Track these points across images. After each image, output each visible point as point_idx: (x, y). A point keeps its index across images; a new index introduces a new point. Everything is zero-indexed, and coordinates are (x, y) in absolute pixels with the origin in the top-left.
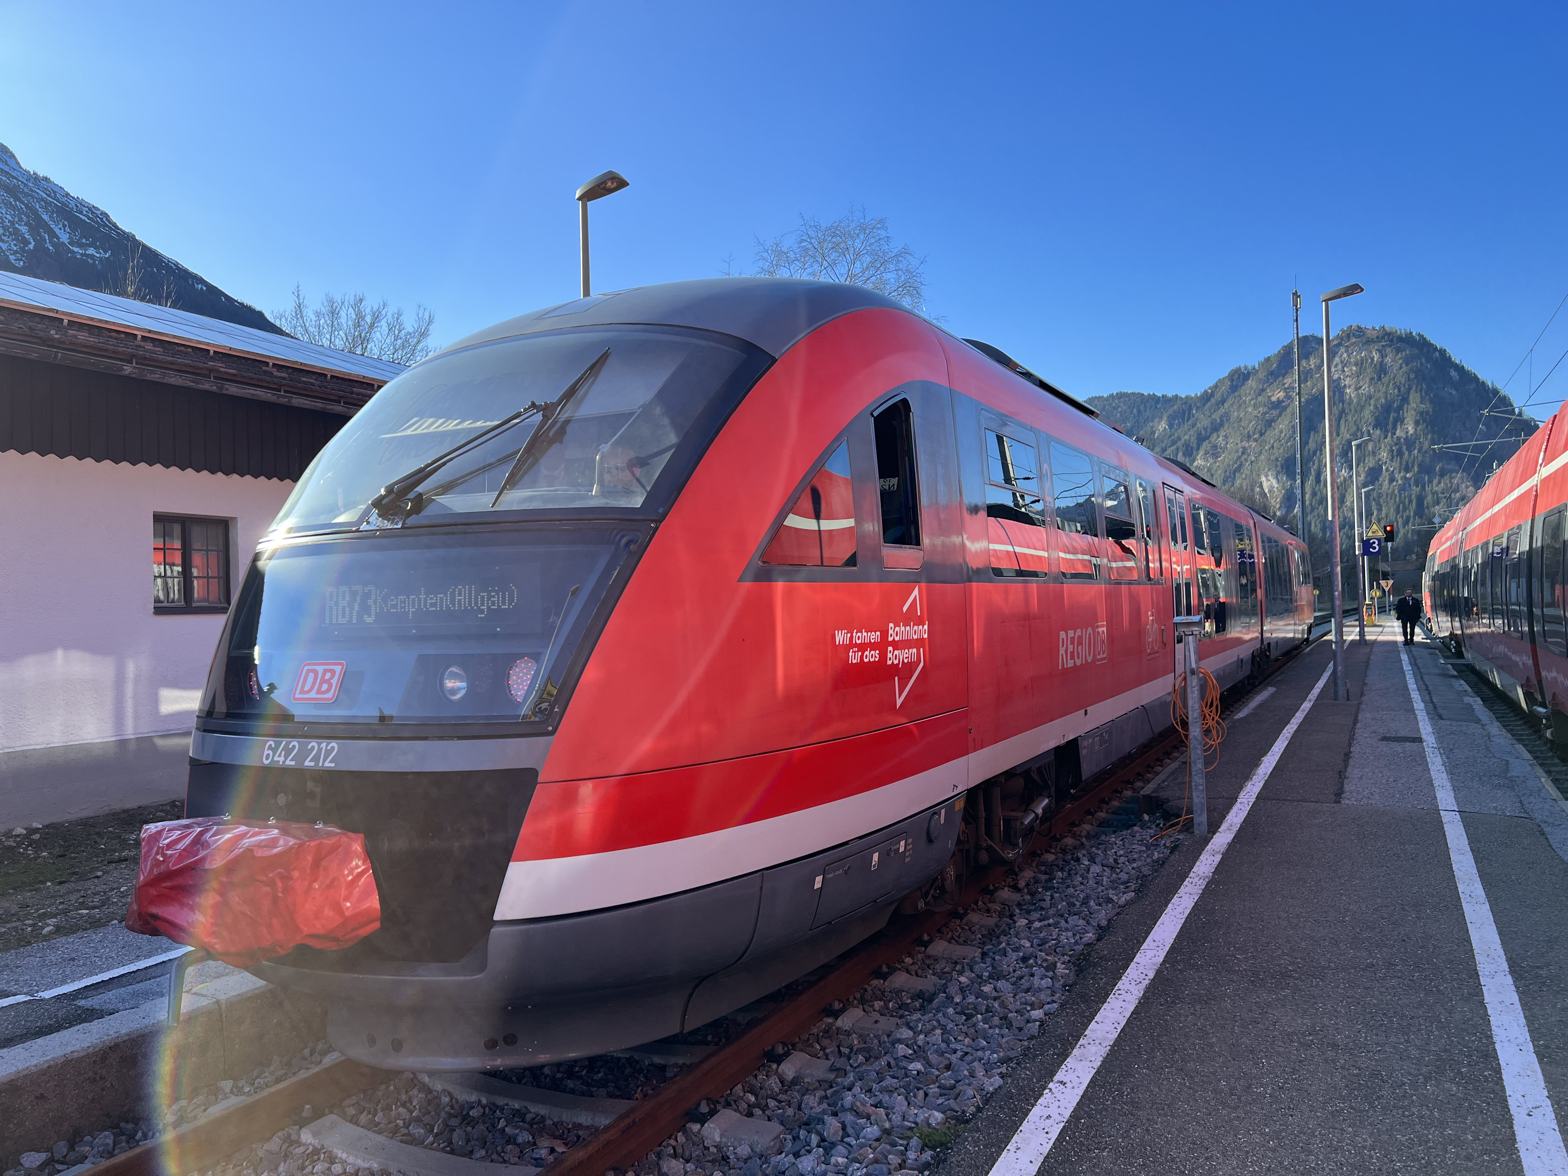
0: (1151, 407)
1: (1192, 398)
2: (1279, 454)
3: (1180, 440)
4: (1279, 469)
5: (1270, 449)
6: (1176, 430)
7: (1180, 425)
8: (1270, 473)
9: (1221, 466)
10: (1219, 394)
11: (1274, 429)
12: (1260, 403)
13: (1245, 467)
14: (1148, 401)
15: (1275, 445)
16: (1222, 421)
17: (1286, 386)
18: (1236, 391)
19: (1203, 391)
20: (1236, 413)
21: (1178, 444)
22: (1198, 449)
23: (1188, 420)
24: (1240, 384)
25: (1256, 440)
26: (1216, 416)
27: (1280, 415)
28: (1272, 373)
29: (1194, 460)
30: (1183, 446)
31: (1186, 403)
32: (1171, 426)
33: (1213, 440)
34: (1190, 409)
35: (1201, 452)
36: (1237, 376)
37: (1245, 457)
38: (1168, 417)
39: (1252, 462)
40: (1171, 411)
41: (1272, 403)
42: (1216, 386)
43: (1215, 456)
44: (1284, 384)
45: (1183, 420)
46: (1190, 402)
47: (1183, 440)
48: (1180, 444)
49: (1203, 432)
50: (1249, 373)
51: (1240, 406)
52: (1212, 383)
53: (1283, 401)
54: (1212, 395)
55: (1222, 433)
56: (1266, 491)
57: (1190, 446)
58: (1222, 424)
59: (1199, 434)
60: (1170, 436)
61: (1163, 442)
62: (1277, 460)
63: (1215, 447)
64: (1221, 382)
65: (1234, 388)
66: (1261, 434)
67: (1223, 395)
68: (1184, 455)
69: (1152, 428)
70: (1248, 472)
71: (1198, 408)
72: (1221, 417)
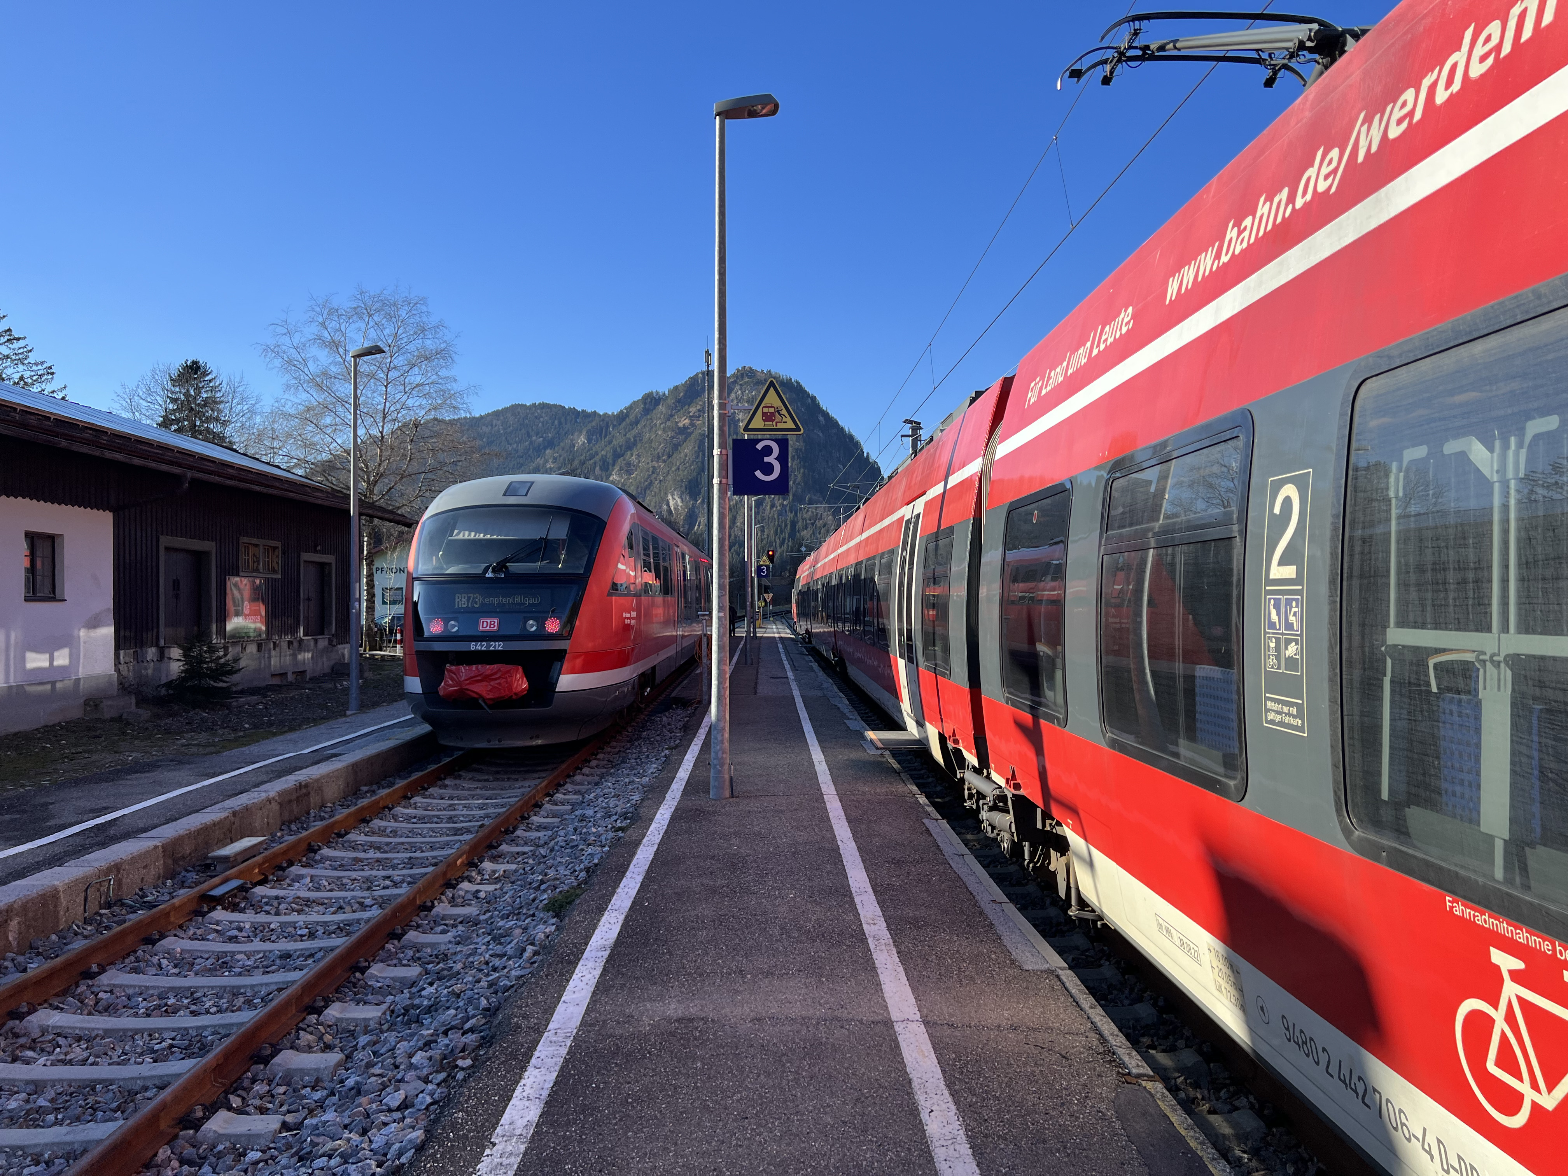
0: (572, 420)
1: (609, 416)
2: (683, 476)
3: (598, 454)
4: (683, 489)
5: (676, 471)
6: (594, 445)
7: (597, 441)
8: (675, 492)
9: (634, 483)
10: (633, 415)
11: (680, 452)
12: (669, 427)
13: (654, 486)
14: (568, 414)
15: (680, 467)
16: (635, 440)
18: (648, 414)
19: (619, 410)
20: (648, 435)
21: (595, 459)
22: (613, 465)
23: (605, 437)
24: (652, 408)
25: (664, 461)
26: (630, 435)
27: (685, 441)
28: (679, 402)
29: (610, 475)
30: (600, 461)
31: (603, 420)
32: (589, 440)
33: (627, 458)
34: (607, 426)
35: (617, 468)
36: (649, 400)
37: (654, 475)
38: (587, 432)
39: (660, 481)
40: (589, 427)
41: (679, 428)
42: (630, 408)
43: (629, 472)
44: (689, 412)
45: (601, 435)
46: (607, 419)
48: (597, 458)
49: (618, 450)
50: (660, 399)
51: (652, 428)
52: (627, 404)
53: (688, 428)
54: (627, 415)
55: (635, 452)
56: (672, 508)
57: (606, 461)
58: (635, 444)
59: (615, 451)
60: (589, 450)
61: (582, 455)
62: (682, 481)
63: (629, 464)
64: (635, 403)
65: (647, 411)
66: (669, 457)
67: (636, 417)
68: (601, 469)
69: (572, 440)
70: (657, 491)
71: (614, 426)
72: (635, 437)
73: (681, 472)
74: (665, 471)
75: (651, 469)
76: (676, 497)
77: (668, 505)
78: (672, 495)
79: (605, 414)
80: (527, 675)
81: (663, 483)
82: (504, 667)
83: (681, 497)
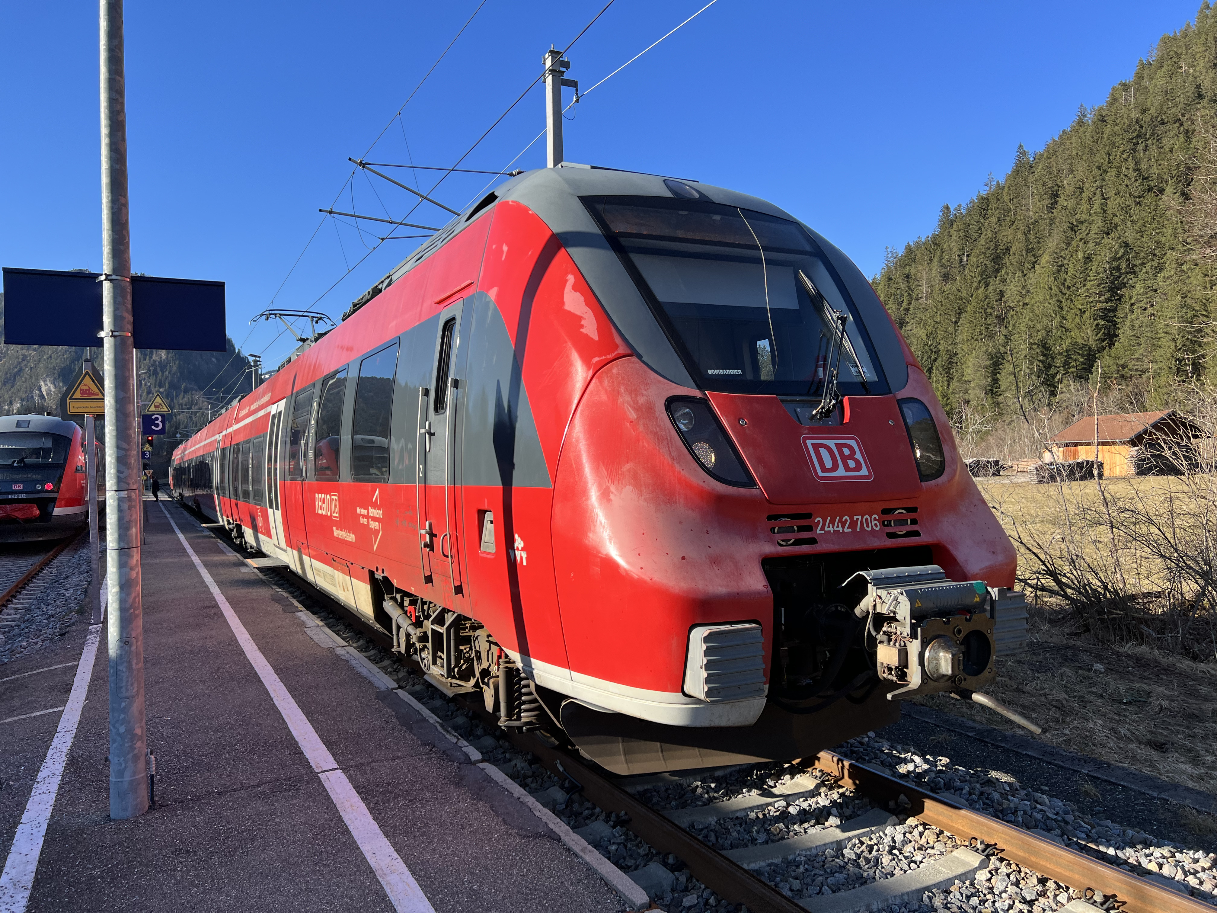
2: (57, 363)
5: (48, 359)
8: (48, 379)
13: (25, 372)
15: (53, 355)
39: (31, 368)
62: (54, 368)
70: (28, 377)
73: (53, 360)
74: (36, 358)
75: (21, 357)
76: (48, 383)
77: (40, 389)
78: (45, 381)
80: (39, 508)
81: (33, 370)
82: (28, 505)
83: (54, 383)
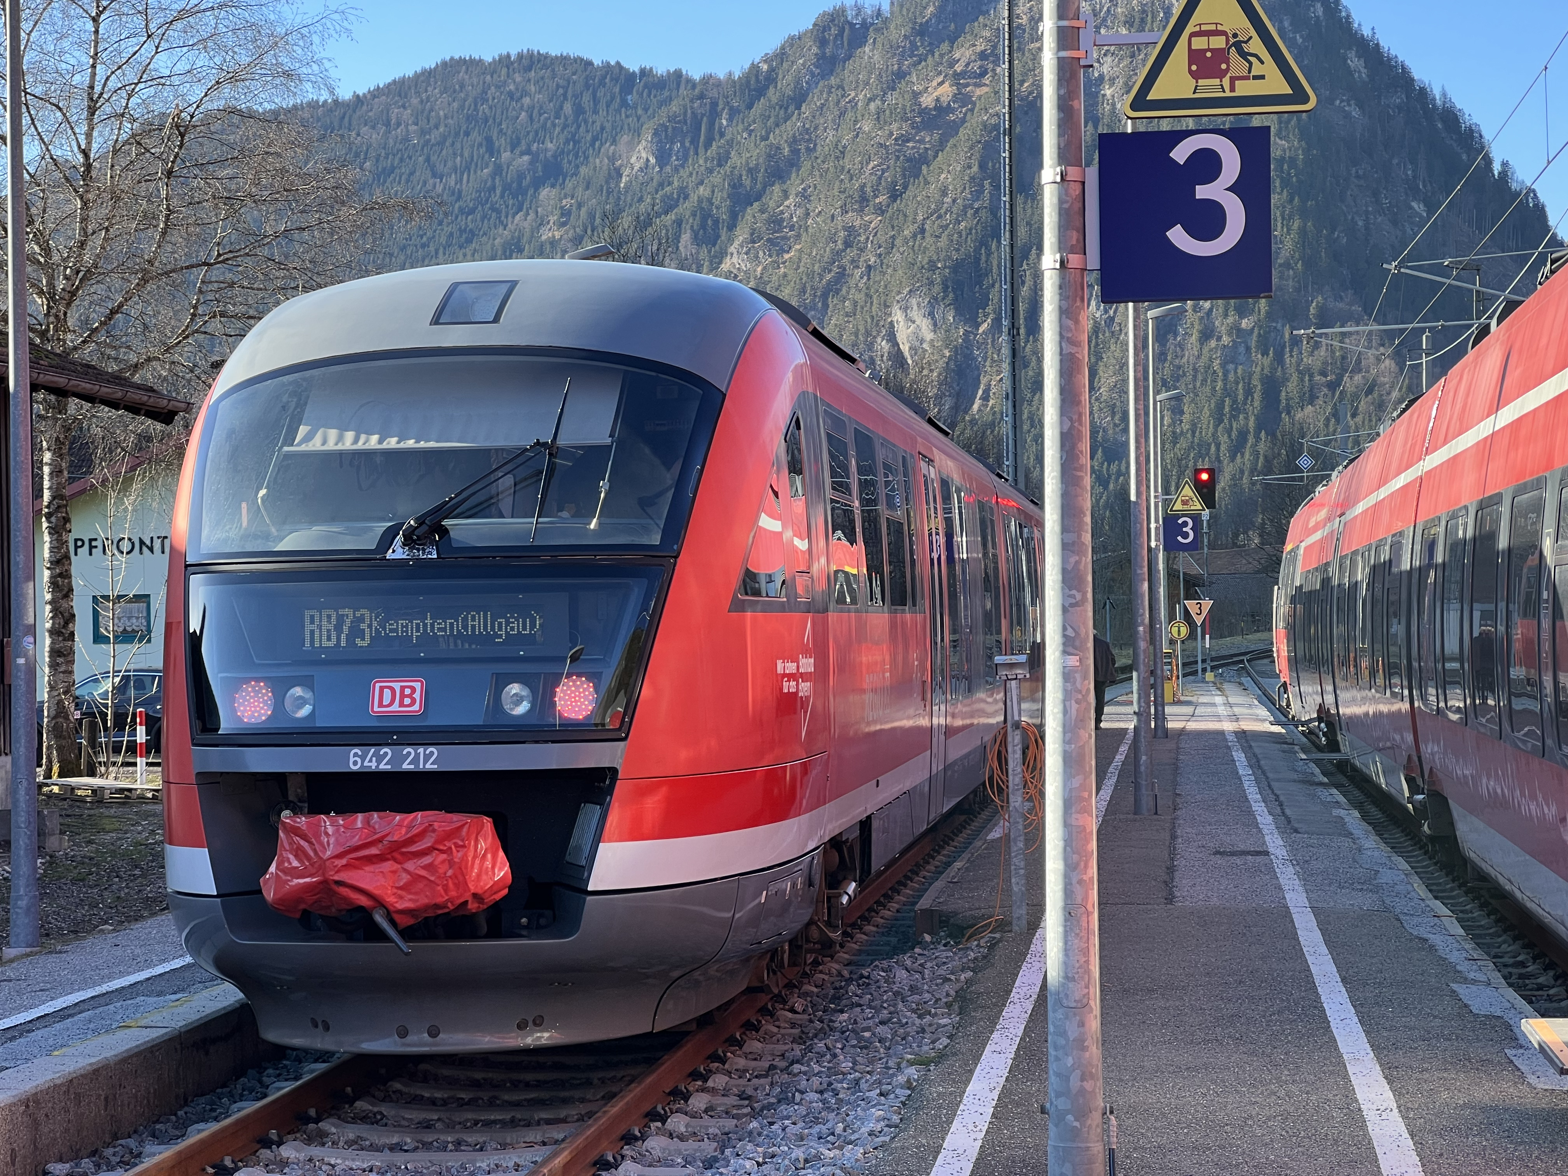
0: (613, 98)
1: (718, 84)
2: (938, 251)
3: (686, 197)
4: (937, 289)
5: (914, 236)
6: (676, 170)
7: (686, 158)
8: (914, 302)
9: (791, 273)
10: (789, 78)
11: (927, 183)
12: (893, 109)
13: (852, 282)
14: (602, 83)
15: (927, 227)
16: (795, 152)
17: (959, 68)
18: (831, 72)
19: (747, 66)
20: (832, 133)
21: (679, 210)
22: (732, 227)
23: (708, 145)
25: (880, 210)
26: (781, 137)
27: (941, 145)
28: (922, 31)
29: (722, 255)
30: (694, 215)
31: (701, 97)
32: (662, 158)
33: (772, 204)
34: (714, 114)
35: (741, 235)
36: (834, 31)
37: (852, 253)
38: (656, 133)
39: (869, 267)
40: (662, 116)
41: (923, 112)
42: (781, 56)
43: (777, 247)
44: (952, 64)
45: (695, 141)
46: (714, 93)
47: (693, 198)
48: (685, 208)
49: (747, 182)
50: (865, 26)
51: (842, 114)
53: (949, 109)
54: (771, 78)
55: (795, 185)
56: (905, 348)
57: (710, 215)
58: (793, 163)
59: (736, 185)
60: (661, 185)
61: (641, 200)
62: (932, 266)
63: (776, 222)
64: (793, 42)
66: (894, 196)
67: (798, 81)
68: (697, 240)
69: (612, 159)
70: (860, 297)
71: (733, 113)
72: (794, 141)
73: (929, 240)
74: (882, 238)
75: (842, 234)
76: (915, 314)
77: (892, 337)
78: (905, 309)
79: (707, 80)
81: (875, 276)
83: (931, 314)
